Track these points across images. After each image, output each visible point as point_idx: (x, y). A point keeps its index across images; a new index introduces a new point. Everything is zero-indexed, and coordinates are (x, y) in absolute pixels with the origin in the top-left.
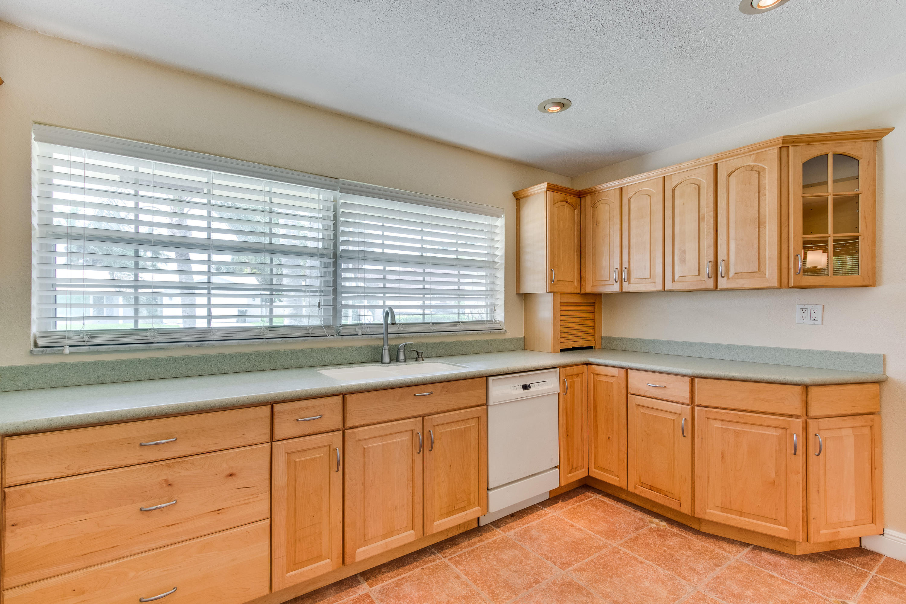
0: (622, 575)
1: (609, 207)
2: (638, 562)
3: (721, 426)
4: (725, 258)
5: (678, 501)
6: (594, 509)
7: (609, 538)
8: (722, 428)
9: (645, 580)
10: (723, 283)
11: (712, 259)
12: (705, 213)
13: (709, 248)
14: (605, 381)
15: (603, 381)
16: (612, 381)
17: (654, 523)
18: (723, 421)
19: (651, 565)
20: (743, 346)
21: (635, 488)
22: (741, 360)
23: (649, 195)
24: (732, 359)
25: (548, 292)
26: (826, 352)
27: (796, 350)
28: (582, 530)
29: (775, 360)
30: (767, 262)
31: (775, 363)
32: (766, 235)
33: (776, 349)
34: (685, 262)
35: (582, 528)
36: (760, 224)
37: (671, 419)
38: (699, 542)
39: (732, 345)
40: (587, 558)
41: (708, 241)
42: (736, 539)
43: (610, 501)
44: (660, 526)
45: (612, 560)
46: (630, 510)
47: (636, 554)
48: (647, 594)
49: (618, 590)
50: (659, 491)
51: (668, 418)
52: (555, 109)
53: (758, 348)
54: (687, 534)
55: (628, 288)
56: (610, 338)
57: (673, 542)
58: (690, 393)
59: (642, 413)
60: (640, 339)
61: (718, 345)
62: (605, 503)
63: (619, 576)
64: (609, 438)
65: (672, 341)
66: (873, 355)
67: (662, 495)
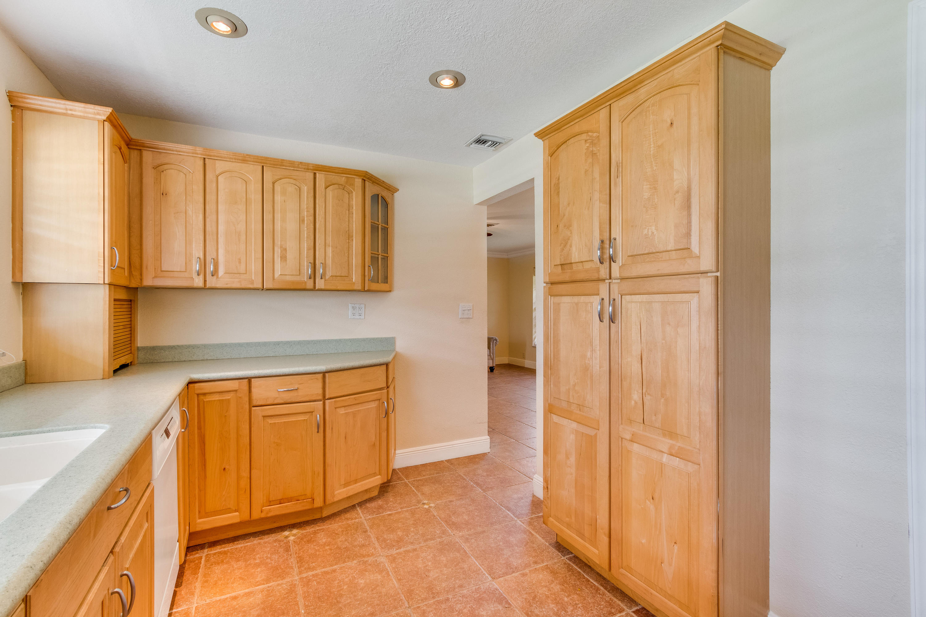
0: (341, 592)
1: (186, 177)
2: (332, 573)
3: (344, 412)
4: (323, 262)
5: (311, 499)
6: (225, 566)
7: (283, 576)
8: (345, 413)
9: (356, 581)
10: (320, 284)
11: (312, 261)
12: (305, 217)
13: (309, 250)
14: (219, 400)
15: (215, 401)
16: (229, 398)
17: (289, 537)
18: (345, 406)
19: (342, 567)
20: (312, 341)
21: (261, 512)
22: (311, 353)
23: (245, 181)
24: (303, 354)
25: (106, 282)
26: (367, 339)
27: (349, 339)
28: (251, 593)
29: (336, 349)
30: (354, 269)
31: (336, 352)
32: (353, 246)
33: (337, 341)
34: (286, 260)
35: (247, 591)
36: (350, 237)
37: (304, 420)
38: (335, 525)
39: (303, 341)
40: (299, 609)
41: (306, 245)
42: (346, 506)
43: (224, 548)
44: (297, 535)
45: (316, 590)
46: (254, 542)
47: (320, 569)
48: (373, 587)
49: (357, 605)
50: (289, 500)
51: (301, 420)
52: (223, 27)
53: (324, 341)
54: (320, 526)
55: (212, 282)
56: (154, 348)
57: (322, 538)
58: (322, 388)
59: (271, 423)
60: (202, 345)
61: (291, 342)
62: (225, 553)
63: (341, 596)
64: (224, 469)
65: (244, 343)
66: (390, 338)
67: (293, 503)
